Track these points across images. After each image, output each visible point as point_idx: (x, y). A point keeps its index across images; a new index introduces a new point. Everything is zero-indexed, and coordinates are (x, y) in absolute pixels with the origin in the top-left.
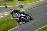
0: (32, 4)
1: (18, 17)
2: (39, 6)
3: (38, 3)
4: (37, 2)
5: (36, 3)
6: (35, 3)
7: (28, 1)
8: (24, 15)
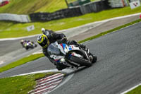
0: (74, 32)
1: (61, 54)
2: (95, 37)
3: (91, 28)
4: (88, 27)
5: (87, 30)
6: (82, 28)
7: (62, 24)
8: (78, 49)
